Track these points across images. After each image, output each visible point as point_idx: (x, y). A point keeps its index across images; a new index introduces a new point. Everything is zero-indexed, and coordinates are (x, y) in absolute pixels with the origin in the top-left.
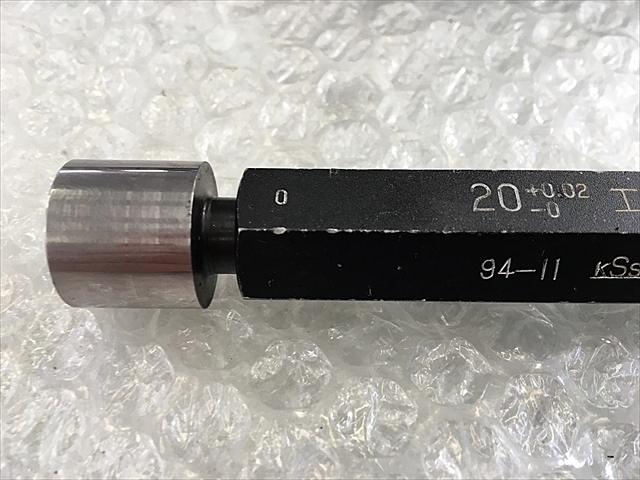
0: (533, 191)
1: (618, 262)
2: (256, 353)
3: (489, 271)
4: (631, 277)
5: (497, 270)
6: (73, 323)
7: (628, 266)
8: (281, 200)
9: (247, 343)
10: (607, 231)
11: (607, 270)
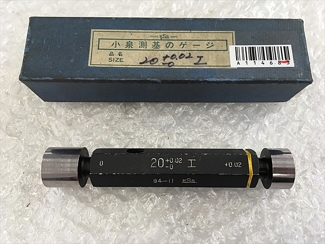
1: (188, 179)
3: (155, 181)
4: (192, 182)
5: (158, 181)
7: (191, 180)
8: (101, 164)
10: (184, 173)
11: (186, 181)
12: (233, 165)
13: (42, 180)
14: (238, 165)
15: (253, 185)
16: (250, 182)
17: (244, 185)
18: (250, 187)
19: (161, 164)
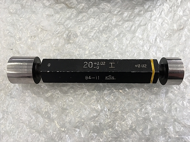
0: (95, 63)
1: (109, 76)
2: (47, 91)
3: (87, 78)
4: (112, 79)
5: (88, 78)
6: (14, 86)
7: (111, 77)
8: (49, 65)
9: (46, 90)
10: (107, 71)
11: (108, 78)
12: (141, 66)
13: (8, 77)
14: (144, 66)
15: (155, 82)
16: (152, 78)
17: (148, 82)
18: (153, 83)
19: (91, 66)
